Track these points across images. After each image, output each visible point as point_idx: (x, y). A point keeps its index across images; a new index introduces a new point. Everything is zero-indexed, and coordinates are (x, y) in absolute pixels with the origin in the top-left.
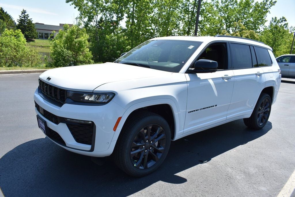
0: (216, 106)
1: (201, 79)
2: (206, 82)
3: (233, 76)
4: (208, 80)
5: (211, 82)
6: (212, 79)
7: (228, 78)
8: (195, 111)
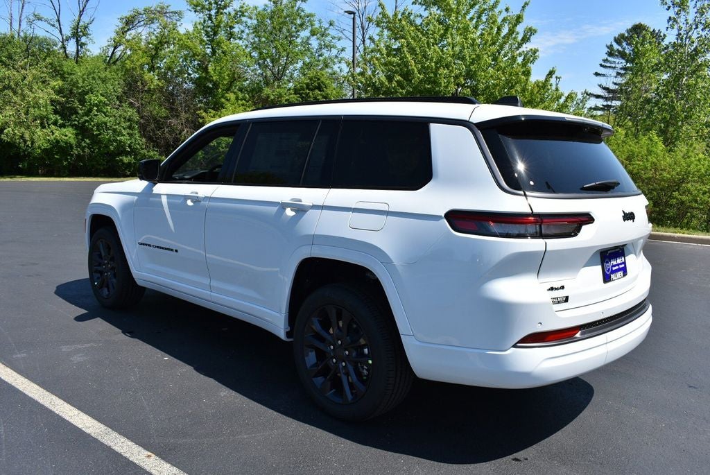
2: (157, 199)
3: (207, 197)
4: (161, 196)
8: (146, 245)
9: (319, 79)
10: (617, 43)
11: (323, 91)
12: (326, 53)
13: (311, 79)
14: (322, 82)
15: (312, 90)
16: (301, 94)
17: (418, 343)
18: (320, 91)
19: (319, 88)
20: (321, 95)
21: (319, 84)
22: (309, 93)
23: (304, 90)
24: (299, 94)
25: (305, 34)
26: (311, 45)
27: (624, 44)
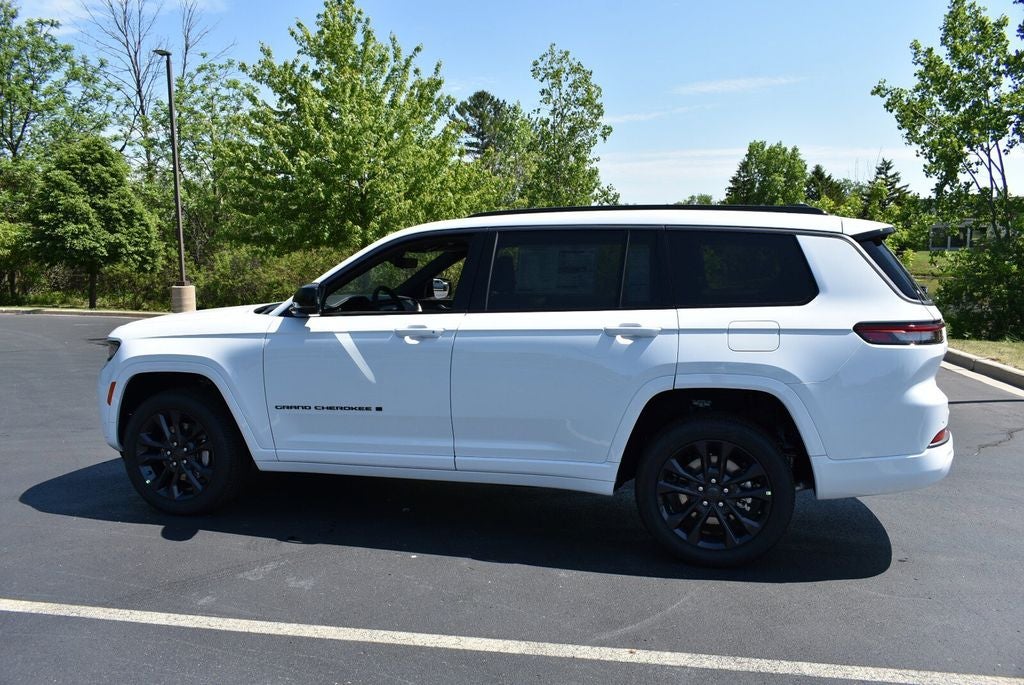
0: (379, 409)
1: (312, 330)
2: (325, 340)
4: (337, 335)
5: (346, 341)
6: (350, 333)
7: (423, 336)
8: (297, 408)
9: (100, 148)
10: (459, 113)
11: (110, 165)
12: (98, 109)
13: (87, 147)
14: (107, 152)
15: (92, 164)
16: (73, 170)
17: (833, 462)
18: (103, 164)
19: (102, 160)
20: (107, 171)
21: (102, 154)
22: (86, 169)
23: (76, 163)
24: (69, 169)
25: (58, 76)
26: (69, 93)
27: (467, 114)
